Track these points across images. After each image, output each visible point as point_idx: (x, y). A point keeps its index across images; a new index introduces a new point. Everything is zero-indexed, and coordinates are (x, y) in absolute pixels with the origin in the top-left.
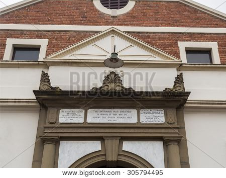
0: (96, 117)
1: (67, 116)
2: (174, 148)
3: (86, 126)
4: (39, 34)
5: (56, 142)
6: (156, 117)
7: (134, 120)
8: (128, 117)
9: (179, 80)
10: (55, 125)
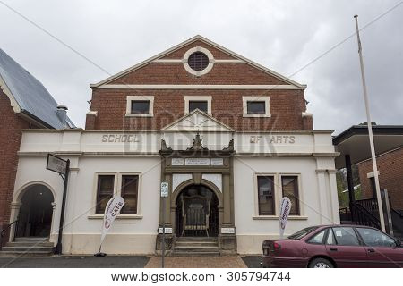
0: (189, 163)
1: (175, 162)
2: (227, 178)
3: (184, 167)
4: (147, 92)
5: (171, 175)
6: (219, 162)
7: (208, 164)
8: (205, 162)
9: (231, 143)
10: (170, 167)
